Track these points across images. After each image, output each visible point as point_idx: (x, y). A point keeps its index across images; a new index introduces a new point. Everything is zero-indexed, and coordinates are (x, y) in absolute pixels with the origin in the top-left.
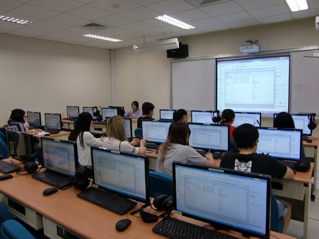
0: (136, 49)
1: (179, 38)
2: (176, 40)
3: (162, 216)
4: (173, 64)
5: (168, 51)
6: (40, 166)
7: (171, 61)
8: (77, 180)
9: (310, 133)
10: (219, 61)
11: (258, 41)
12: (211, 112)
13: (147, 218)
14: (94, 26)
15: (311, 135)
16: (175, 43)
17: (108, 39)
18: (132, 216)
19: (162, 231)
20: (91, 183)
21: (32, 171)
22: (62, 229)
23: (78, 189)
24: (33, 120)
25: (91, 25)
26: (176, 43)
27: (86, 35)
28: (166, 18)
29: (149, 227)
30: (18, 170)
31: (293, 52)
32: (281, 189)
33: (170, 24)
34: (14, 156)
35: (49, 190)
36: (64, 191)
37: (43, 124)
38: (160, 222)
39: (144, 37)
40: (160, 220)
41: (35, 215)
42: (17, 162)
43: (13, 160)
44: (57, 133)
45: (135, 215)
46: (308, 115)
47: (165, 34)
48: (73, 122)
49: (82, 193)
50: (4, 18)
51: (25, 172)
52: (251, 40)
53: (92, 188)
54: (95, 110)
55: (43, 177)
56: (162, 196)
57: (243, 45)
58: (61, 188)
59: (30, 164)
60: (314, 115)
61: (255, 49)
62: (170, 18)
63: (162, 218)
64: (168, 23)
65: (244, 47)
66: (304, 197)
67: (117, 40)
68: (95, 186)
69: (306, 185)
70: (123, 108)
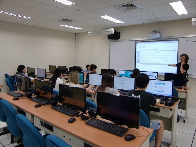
0: (90, 34)
2: (113, 29)
3: (91, 117)
4: (111, 43)
5: (108, 35)
6: (33, 95)
7: (110, 41)
8: (51, 100)
10: (137, 42)
11: (160, 31)
12: (130, 71)
13: (84, 118)
14: (66, 20)
16: (112, 31)
17: (74, 28)
19: (89, 124)
20: (58, 102)
21: (29, 97)
22: (43, 122)
23: (52, 105)
24: (30, 72)
27: (62, 25)
28: (106, 17)
29: (84, 122)
30: (22, 96)
31: (180, 38)
32: (159, 112)
33: (109, 20)
34: (20, 90)
35: (37, 105)
37: (36, 74)
39: (95, 27)
41: (30, 115)
42: (22, 92)
45: (79, 117)
47: (106, 25)
48: (52, 74)
51: (26, 97)
52: (155, 30)
53: (59, 105)
54: (65, 68)
55: (35, 99)
56: (93, 109)
57: (150, 33)
58: (44, 105)
59: (29, 93)
61: (158, 35)
62: (109, 17)
63: (91, 119)
64: (107, 20)
65: (151, 34)
66: (172, 117)
67: (79, 29)
68: (61, 104)
69: (171, 110)
70: (81, 67)
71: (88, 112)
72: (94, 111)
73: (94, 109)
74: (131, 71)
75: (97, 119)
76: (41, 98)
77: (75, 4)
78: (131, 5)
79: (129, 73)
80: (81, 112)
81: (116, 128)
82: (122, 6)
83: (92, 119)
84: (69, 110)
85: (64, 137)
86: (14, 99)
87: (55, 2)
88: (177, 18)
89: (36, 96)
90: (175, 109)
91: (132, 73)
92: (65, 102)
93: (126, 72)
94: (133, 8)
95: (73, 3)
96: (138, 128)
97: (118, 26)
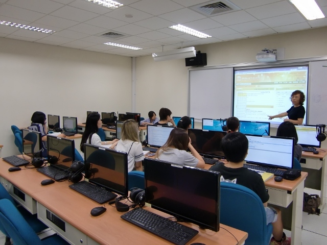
0: (156, 57)
1: (196, 47)
2: (193, 49)
3: (133, 206)
4: (192, 73)
5: (186, 59)
6: (45, 162)
7: (190, 70)
8: (71, 173)
9: (319, 145)
10: (236, 70)
11: (276, 50)
12: (221, 120)
13: (121, 208)
14: (112, 35)
15: (319, 147)
17: (128, 47)
18: (110, 206)
19: (128, 218)
20: (83, 177)
21: (38, 165)
22: (50, 213)
25: (110, 34)
26: (192, 51)
27: (107, 44)
28: (180, 28)
29: (119, 215)
30: (26, 164)
31: (312, 61)
33: (185, 33)
34: (26, 154)
35: (47, 181)
36: (60, 183)
39: (163, 46)
40: (130, 210)
42: (28, 158)
43: (25, 156)
44: (73, 135)
45: (113, 205)
46: (317, 126)
47: (182, 42)
49: (74, 185)
51: (33, 166)
52: (267, 49)
53: (84, 182)
54: (112, 116)
56: (139, 189)
57: (258, 54)
58: (58, 181)
59: (36, 159)
60: (324, 126)
61: (271, 58)
62: (185, 27)
63: (133, 209)
64: (183, 32)
65: (260, 56)
66: (291, 205)
67: (137, 49)
68: (87, 180)
69: (289, 192)
70: (140, 114)
71: (130, 197)
72: (140, 195)
73: (142, 191)
74: (224, 121)
75: (144, 210)
76: (58, 168)
77: (122, 5)
78: (222, 5)
79: (220, 125)
80: (119, 196)
81: (176, 228)
82: (206, 6)
83: (135, 209)
84: (99, 191)
85: (82, 242)
86: (11, 170)
87: (94, 4)
88: (307, 27)
89: (49, 164)
90: (296, 190)
91: (225, 123)
92: (96, 176)
93: (215, 121)
94: (226, 11)
95: (119, 4)
96: (216, 229)
97: (202, 43)
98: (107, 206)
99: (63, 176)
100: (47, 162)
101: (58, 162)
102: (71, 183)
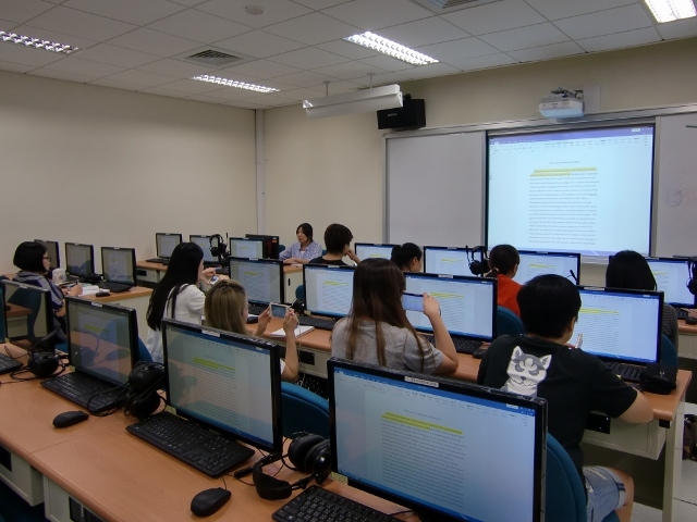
0: (310, 108)
1: (403, 85)
2: (396, 89)
3: (301, 484)
4: (391, 143)
5: (379, 112)
6: (62, 362)
7: (387, 136)
8: (131, 394)
9: (692, 302)
10: (493, 137)
11: (581, 91)
13: (269, 489)
14: (211, 57)
15: (694, 306)
16: (395, 96)
17: (246, 86)
18: (237, 481)
20: (162, 403)
21: (43, 372)
22: (79, 506)
23: (134, 416)
25: (207, 54)
27: (200, 78)
28: (369, 39)
29: (267, 510)
30: (14, 370)
31: (662, 115)
32: (607, 430)
33: (386, 55)
34: (14, 340)
35: (69, 416)
36: (104, 418)
38: (294, 500)
40: (296, 493)
41: (28, 471)
42: (18, 351)
43: (9, 345)
44: (127, 290)
45: (245, 479)
46: (689, 261)
47: (371, 75)
49: (139, 425)
50: (28, 40)
51: (30, 375)
52: (564, 88)
53: (164, 414)
54: (215, 243)
56: (311, 436)
57: (544, 101)
58: (97, 413)
59: (40, 356)
61: (573, 108)
62: (380, 38)
65: (549, 105)
67: (268, 90)
68: (172, 410)
69: (666, 424)
70: (278, 238)
71: (290, 454)
72: (317, 452)
73: (322, 440)
74: (473, 251)
80: (260, 454)
83: (307, 492)
88: (650, 38)
89: (71, 369)
97: (416, 75)
98: (230, 484)
99: (109, 401)
100: (66, 361)
101: (96, 360)
102: (132, 421)
